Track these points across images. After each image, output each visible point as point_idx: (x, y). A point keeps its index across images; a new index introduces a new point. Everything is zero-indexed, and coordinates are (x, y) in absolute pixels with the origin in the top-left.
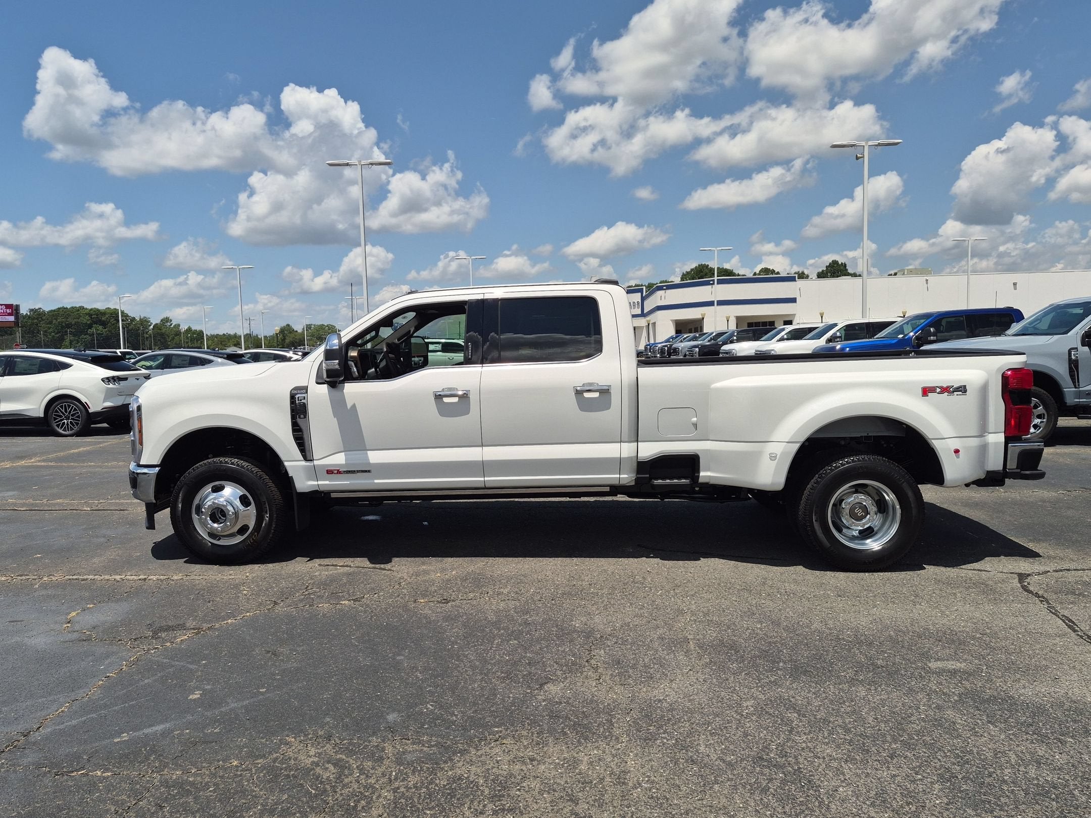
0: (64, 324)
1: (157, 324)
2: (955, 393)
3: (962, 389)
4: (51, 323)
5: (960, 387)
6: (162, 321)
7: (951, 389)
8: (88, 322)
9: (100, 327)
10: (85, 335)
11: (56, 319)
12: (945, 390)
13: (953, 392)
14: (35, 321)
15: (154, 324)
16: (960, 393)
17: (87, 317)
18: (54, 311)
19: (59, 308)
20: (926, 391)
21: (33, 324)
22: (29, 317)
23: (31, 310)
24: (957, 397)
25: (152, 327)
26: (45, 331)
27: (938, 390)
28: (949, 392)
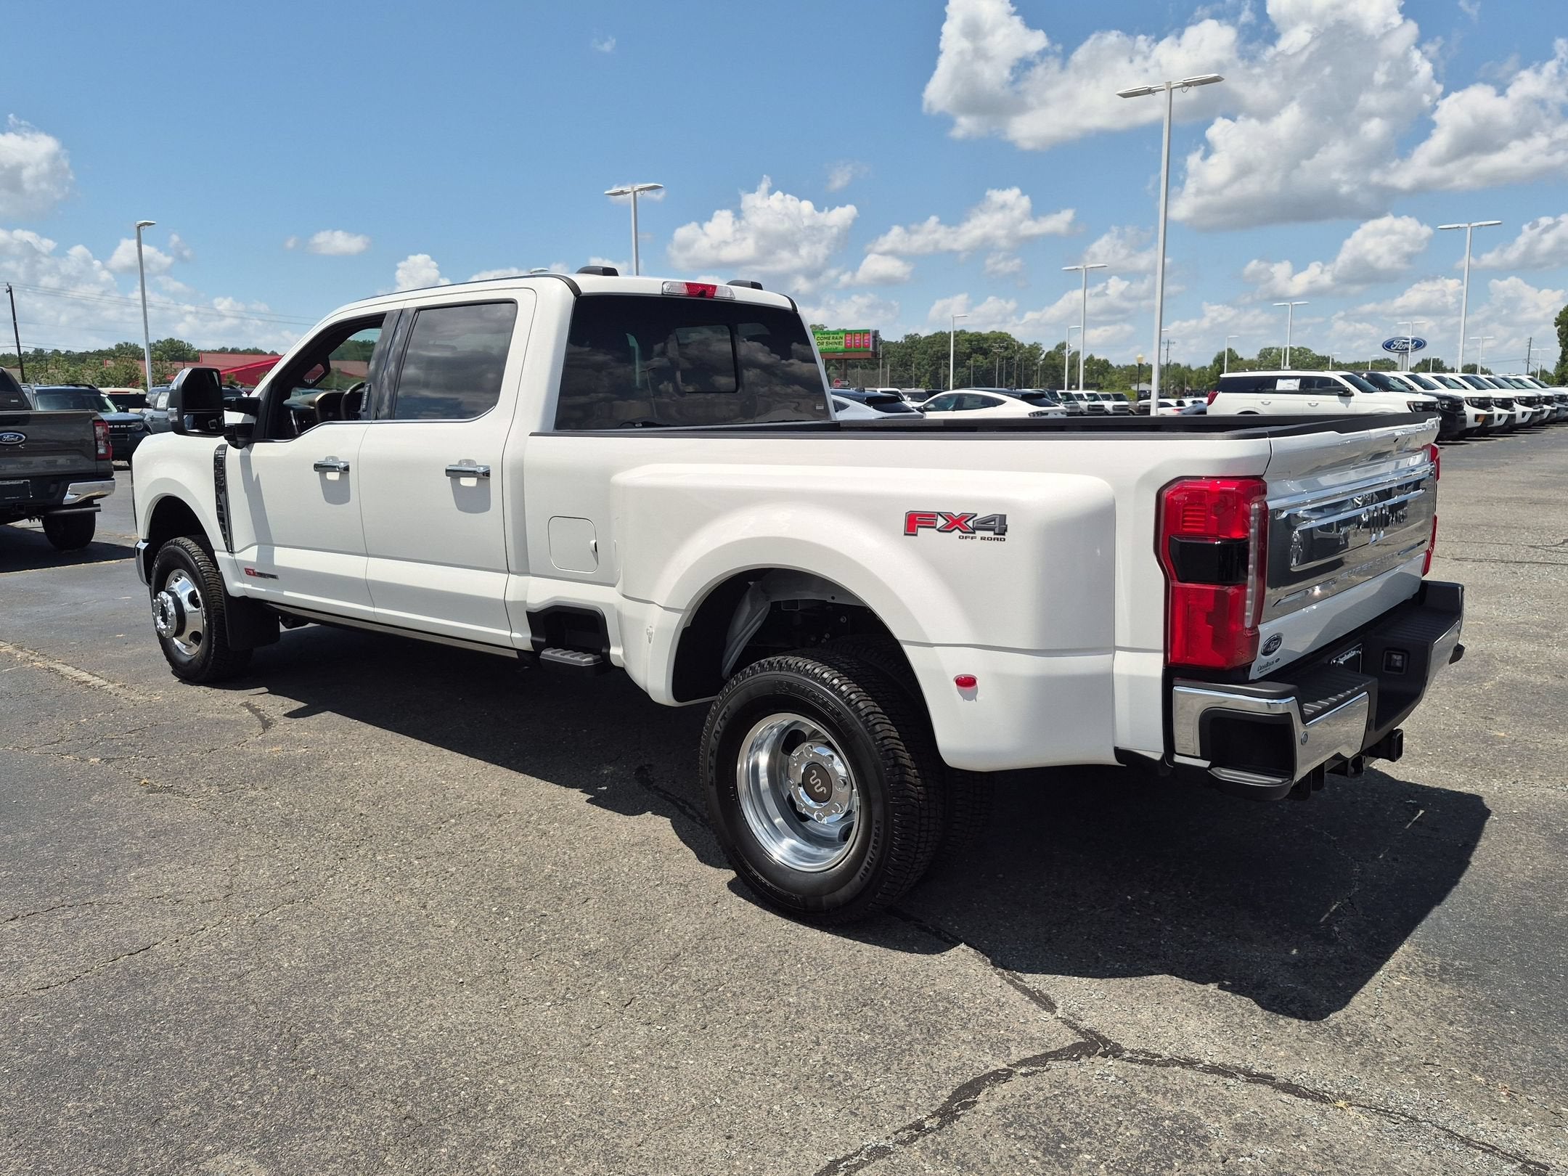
0: (939, 354)
1: (1049, 352)
2: (979, 534)
3: (997, 526)
4: (925, 353)
5: (992, 519)
6: (1057, 347)
7: (970, 523)
8: (968, 351)
9: (980, 358)
10: (962, 367)
11: (931, 348)
12: (956, 523)
13: (974, 530)
14: (909, 350)
15: (1046, 351)
16: (990, 534)
17: (967, 345)
18: (930, 337)
19: (936, 334)
20: (915, 522)
21: (906, 354)
22: (903, 346)
23: (907, 337)
24: (979, 545)
25: (1043, 356)
26: (919, 364)
27: (941, 522)
28: (965, 530)
